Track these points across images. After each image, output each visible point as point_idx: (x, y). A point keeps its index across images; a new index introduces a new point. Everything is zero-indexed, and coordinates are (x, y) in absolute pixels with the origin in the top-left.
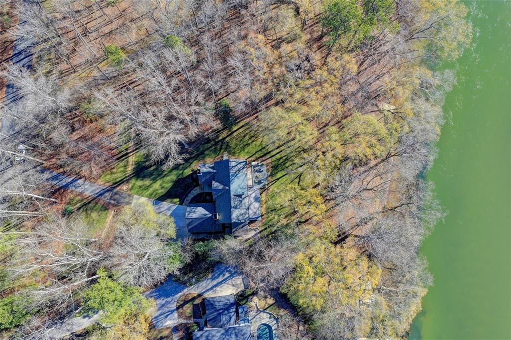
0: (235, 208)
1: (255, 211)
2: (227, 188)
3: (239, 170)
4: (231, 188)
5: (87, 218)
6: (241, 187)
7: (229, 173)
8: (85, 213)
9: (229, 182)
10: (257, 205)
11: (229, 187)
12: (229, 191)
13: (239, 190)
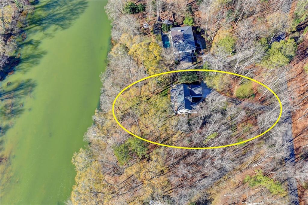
0: (182, 90)
1: (173, 93)
2: (186, 97)
3: (180, 106)
4: (184, 97)
5: (245, 94)
6: (180, 98)
7: (185, 103)
8: (246, 96)
9: (185, 100)
10: (172, 95)
11: (185, 98)
12: (185, 96)
13: (181, 97)
